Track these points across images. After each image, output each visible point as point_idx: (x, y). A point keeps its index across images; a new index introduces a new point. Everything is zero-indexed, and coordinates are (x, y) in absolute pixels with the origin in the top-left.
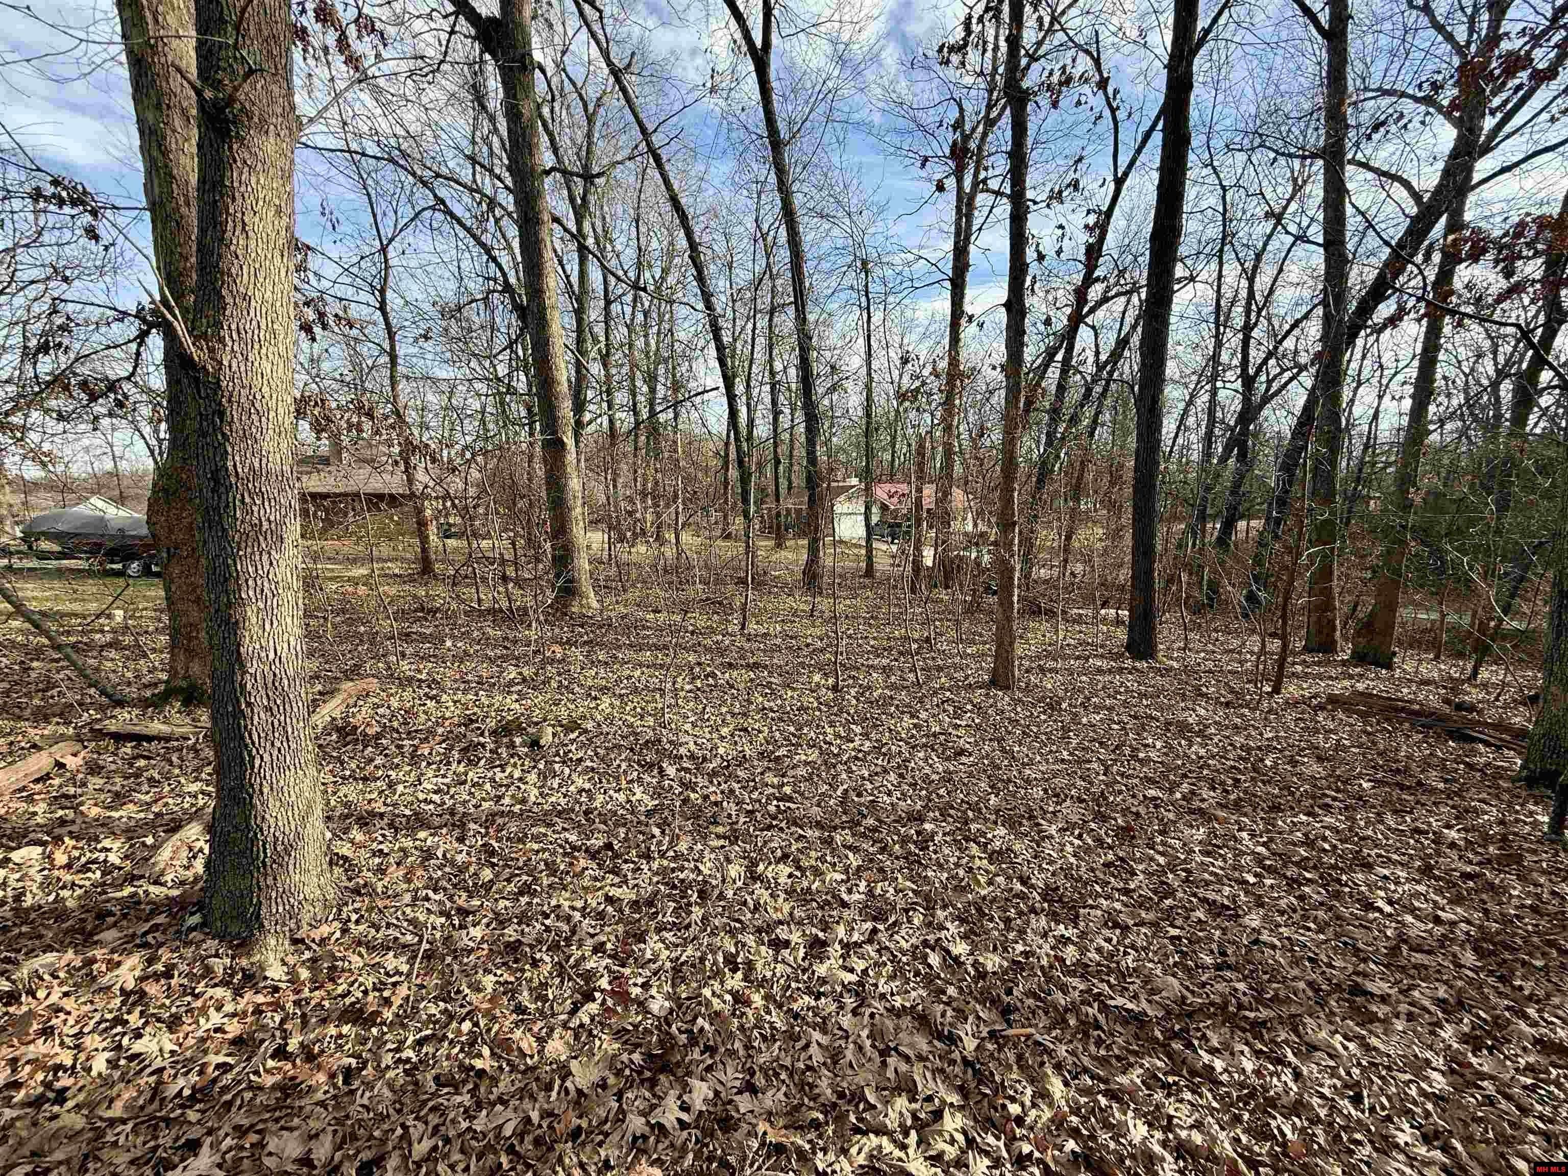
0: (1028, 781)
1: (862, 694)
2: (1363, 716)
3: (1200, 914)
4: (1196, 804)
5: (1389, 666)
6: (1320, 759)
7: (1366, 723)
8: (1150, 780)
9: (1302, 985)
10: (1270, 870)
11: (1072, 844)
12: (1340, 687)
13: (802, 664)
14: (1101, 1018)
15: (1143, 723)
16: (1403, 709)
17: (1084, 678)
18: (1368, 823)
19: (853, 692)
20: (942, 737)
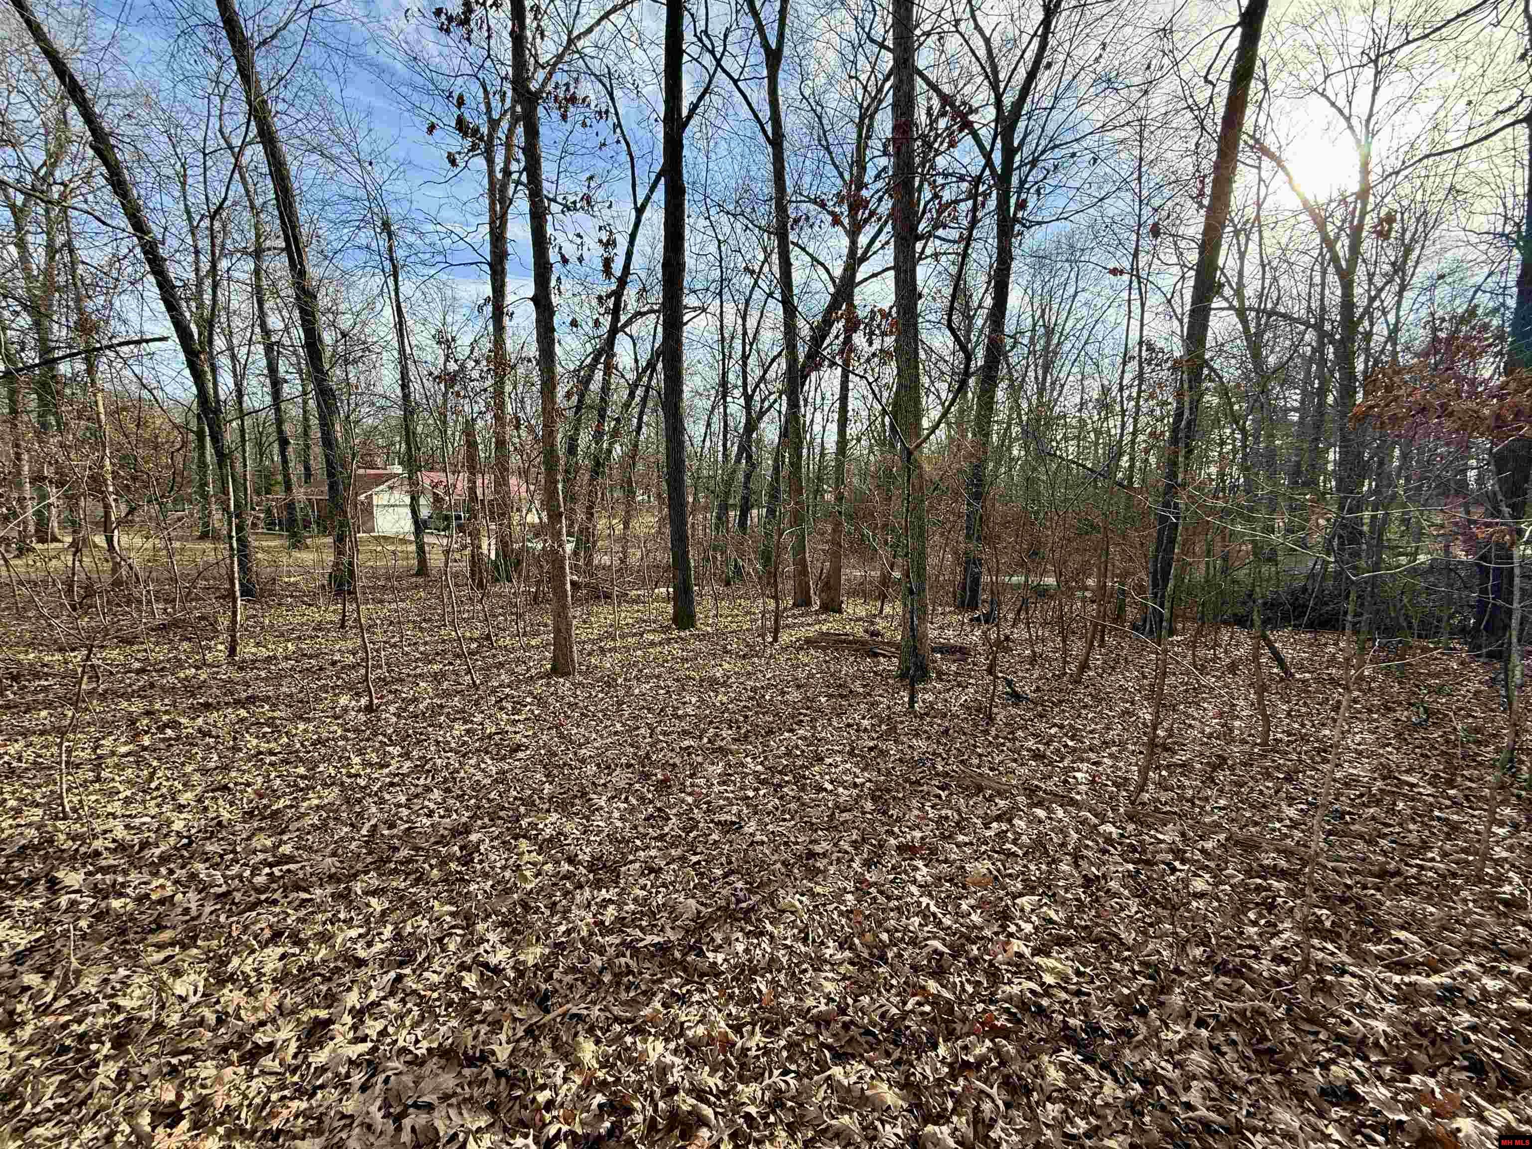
0: (583, 761)
1: (405, 710)
2: (824, 649)
3: (715, 837)
4: (719, 743)
5: (840, 611)
6: (799, 687)
7: (826, 655)
8: (685, 732)
9: (779, 865)
10: (763, 782)
11: (618, 809)
12: (811, 632)
13: (324, 688)
14: (633, 964)
15: (682, 683)
16: (844, 641)
17: (639, 653)
18: (824, 727)
19: (392, 709)
20: (497, 737)
